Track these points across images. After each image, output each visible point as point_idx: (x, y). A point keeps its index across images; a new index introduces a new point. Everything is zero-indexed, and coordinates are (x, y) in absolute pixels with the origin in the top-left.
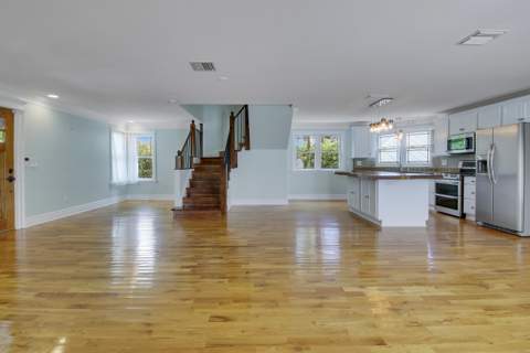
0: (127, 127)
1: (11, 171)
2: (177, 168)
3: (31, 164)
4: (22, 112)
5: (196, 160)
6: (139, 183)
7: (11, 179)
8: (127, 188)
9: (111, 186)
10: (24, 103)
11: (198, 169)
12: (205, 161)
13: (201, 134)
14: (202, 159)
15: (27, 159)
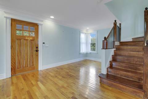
0: (87, 30)
1: (37, 48)
2: (103, 48)
3: (46, 45)
4: (42, 25)
5: (117, 43)
6: (90, 53)
7: (37, 51)
8: (86, 55)
9: (80, 53)
10: (43, 21)
11: (118, 49)
12: (122, 44)
13: (120, 29)
14: (121, 43)
15: (44, 43)
